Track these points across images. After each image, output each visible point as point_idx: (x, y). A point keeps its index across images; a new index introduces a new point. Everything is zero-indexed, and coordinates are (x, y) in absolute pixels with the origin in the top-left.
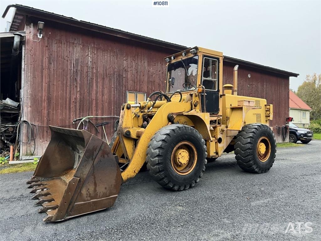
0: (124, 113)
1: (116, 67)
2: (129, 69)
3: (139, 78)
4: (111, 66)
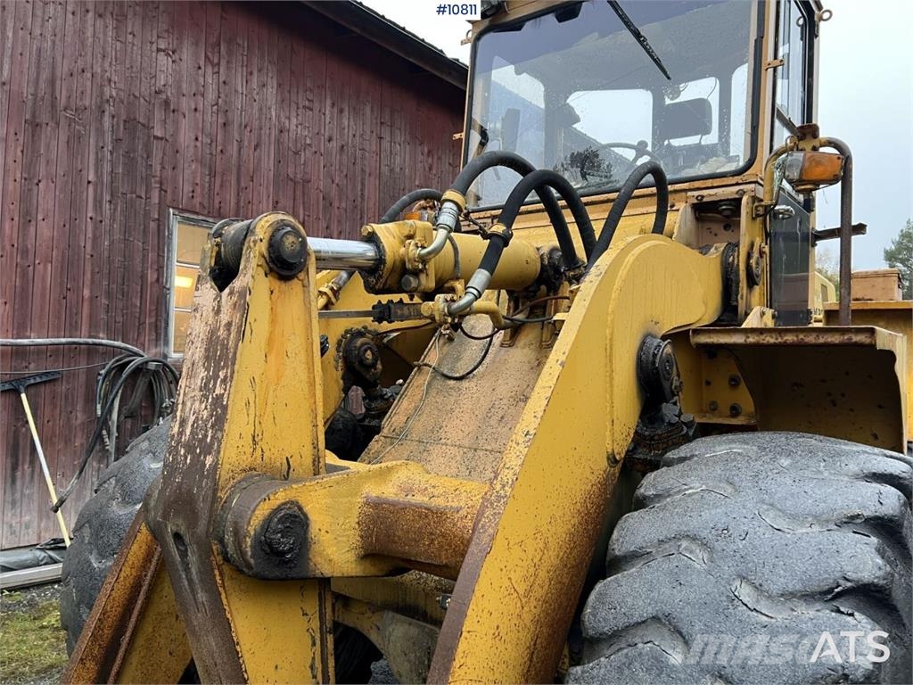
0: (244, 309)
1: (115, 78)
2: (186, 104)
3: (235, 154)
4: (80, 63)
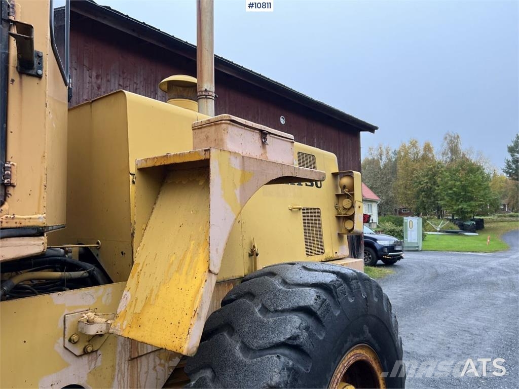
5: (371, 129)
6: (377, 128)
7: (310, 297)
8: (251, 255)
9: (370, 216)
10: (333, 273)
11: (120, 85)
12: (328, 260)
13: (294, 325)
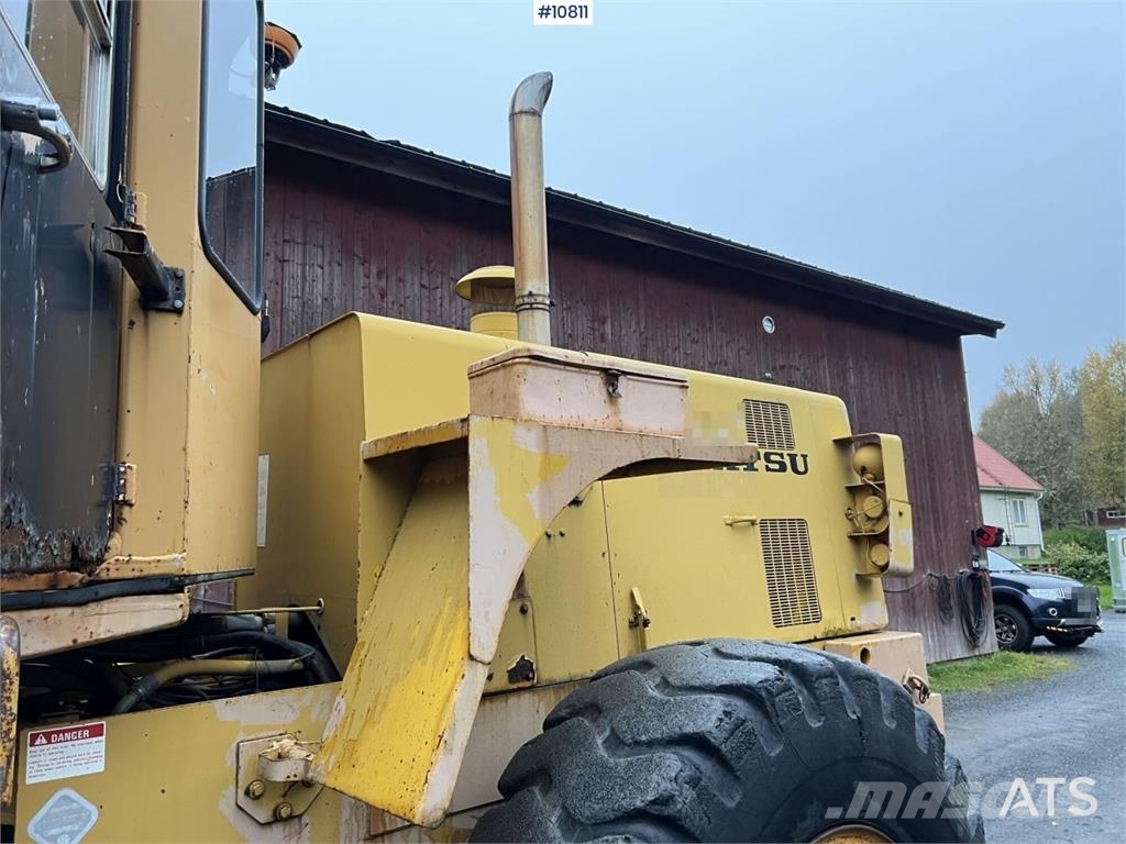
5: (988, 328)
6: (1001, 325)
7: (708, 715)
8: (633, 625)
9: (1001, 531)
10: (775, 662)
11: (422, 286)
12: (830, 635)
13: (668, 773)
